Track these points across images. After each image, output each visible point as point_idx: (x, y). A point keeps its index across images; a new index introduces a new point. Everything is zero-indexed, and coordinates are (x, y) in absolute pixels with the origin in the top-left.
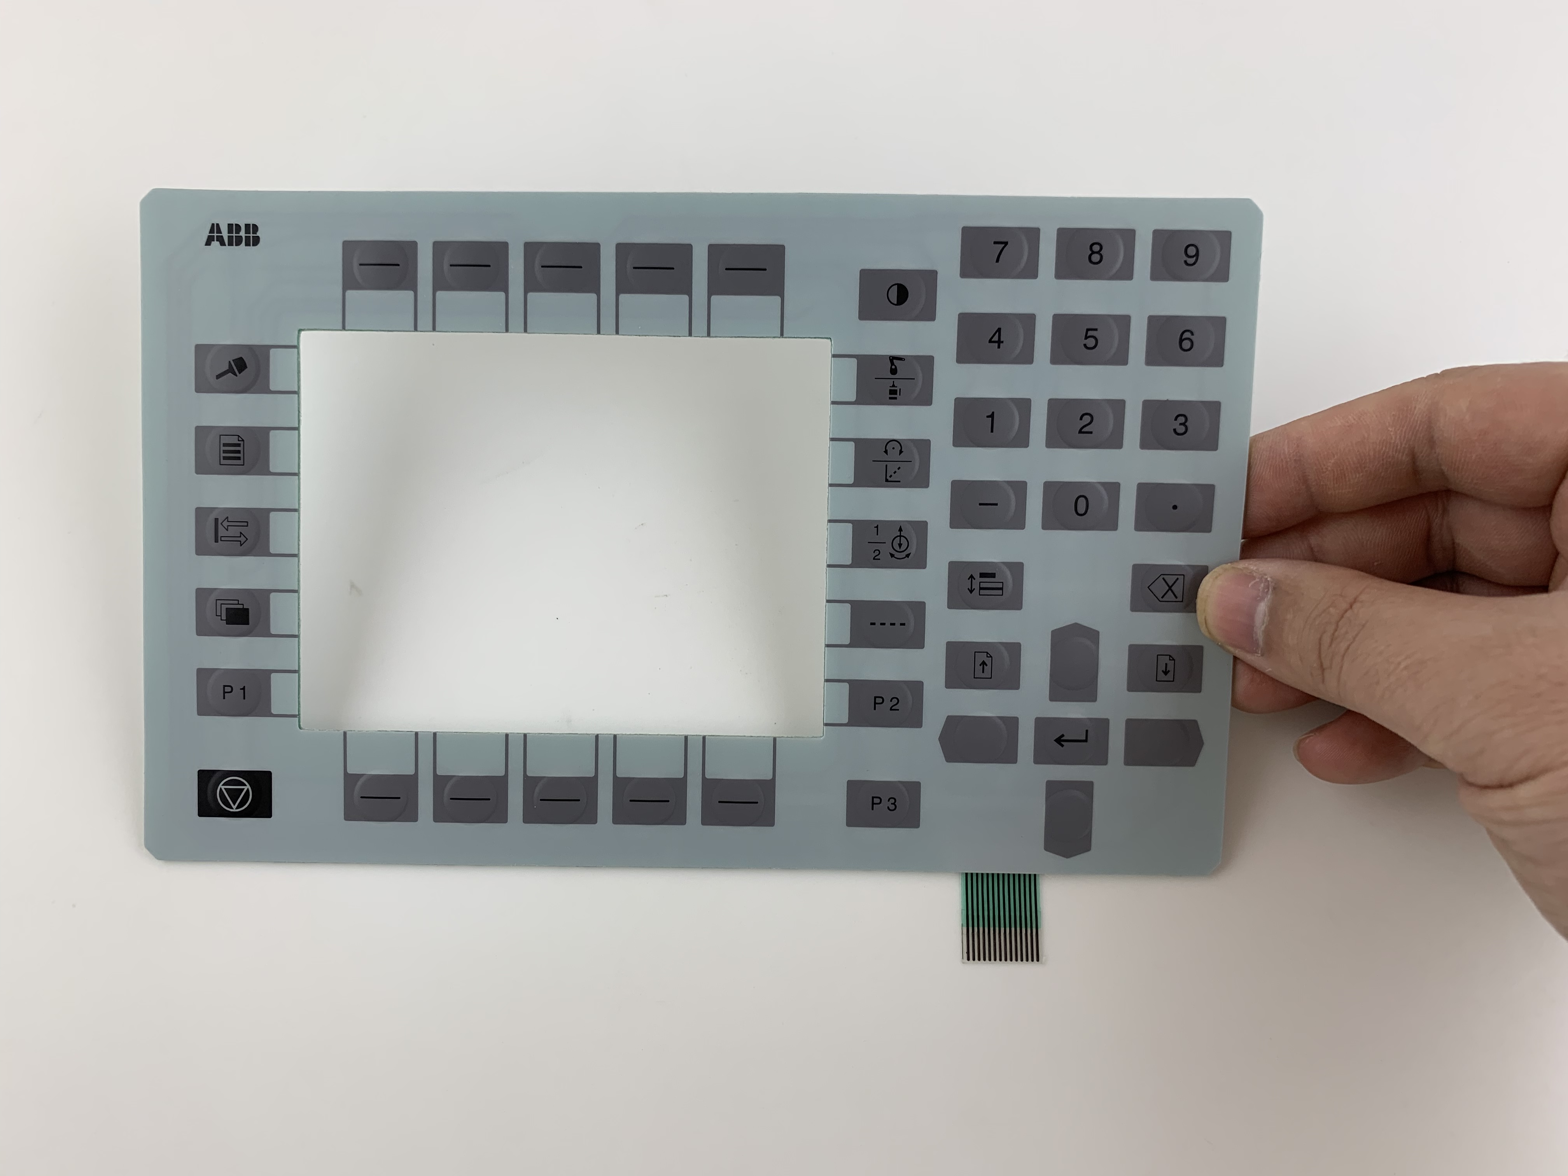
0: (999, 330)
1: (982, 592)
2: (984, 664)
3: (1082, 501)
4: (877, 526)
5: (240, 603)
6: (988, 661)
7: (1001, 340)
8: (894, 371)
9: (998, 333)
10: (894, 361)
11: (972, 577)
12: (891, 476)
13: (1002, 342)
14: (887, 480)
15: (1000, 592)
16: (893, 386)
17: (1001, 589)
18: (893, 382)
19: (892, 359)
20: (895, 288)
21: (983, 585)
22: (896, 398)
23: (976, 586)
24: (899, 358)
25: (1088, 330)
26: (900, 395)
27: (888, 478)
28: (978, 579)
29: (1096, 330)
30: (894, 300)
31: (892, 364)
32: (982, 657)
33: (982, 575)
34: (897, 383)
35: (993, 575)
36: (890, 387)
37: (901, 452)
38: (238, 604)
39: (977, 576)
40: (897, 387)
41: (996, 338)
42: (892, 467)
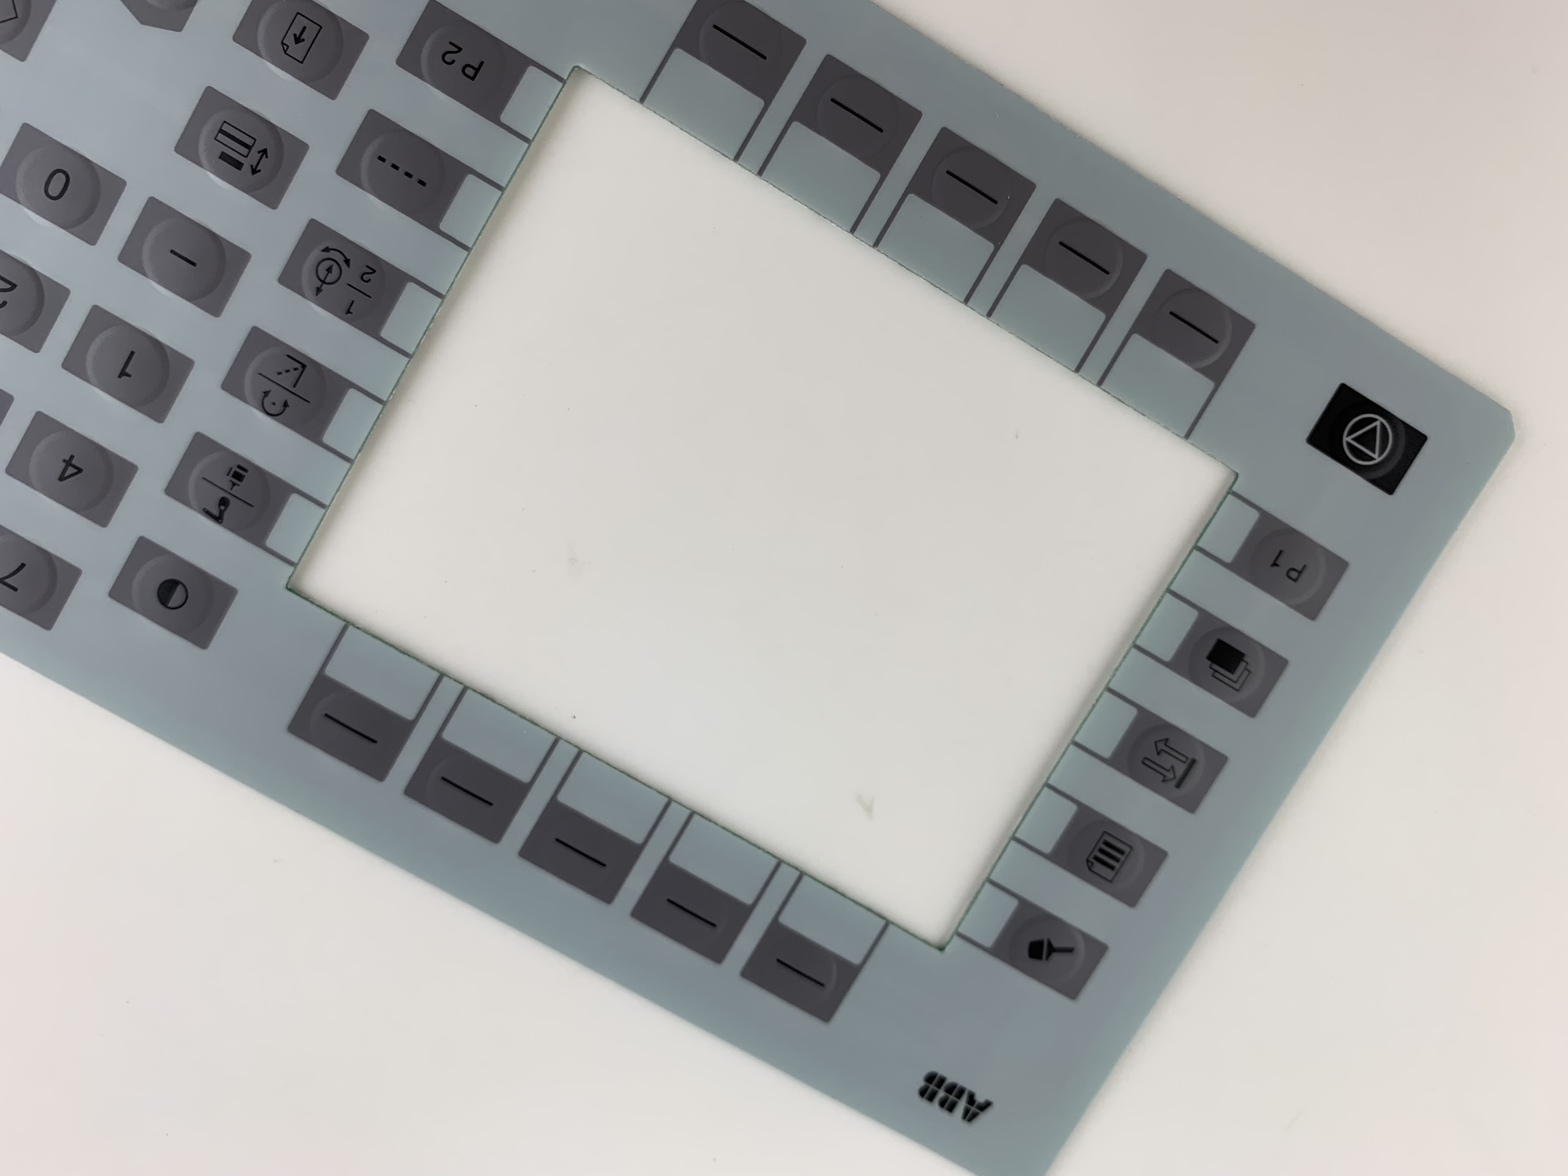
0: (62, 478)
1: (249, 141)
2: (298, 40)
3: (54, 190)
4: (347, 313)
5: (1212, 671)
6: (289, 41)
7: (64, 464)
8: (224, 502)
10: (217, 515)
11: (254, 171)
12: (296, 369)
13: (64, 461)
14: (304, 366)
15: (226, 128)
16: (234, 484)
17: (221, 131)
18: (231, 489)
19: (218, 519)
20: (170, 605)
21: (244, 150)
22: (239, 467)
23: (254, 155)
24: (208, 513)
26: (231, 469)
27: (300, 369)
28: (247, 163)
30: (179, 590)
31: (221, 513)
32: (297, 50)
33: (238, 165)
34: (227, 485)
35: (224, 157)
36: (239, 485)
37: (266, 394)
38: (1216, 671)
39: (246, 168)
40: (231, 481)
41: (71, 470)
42: (287, 380)
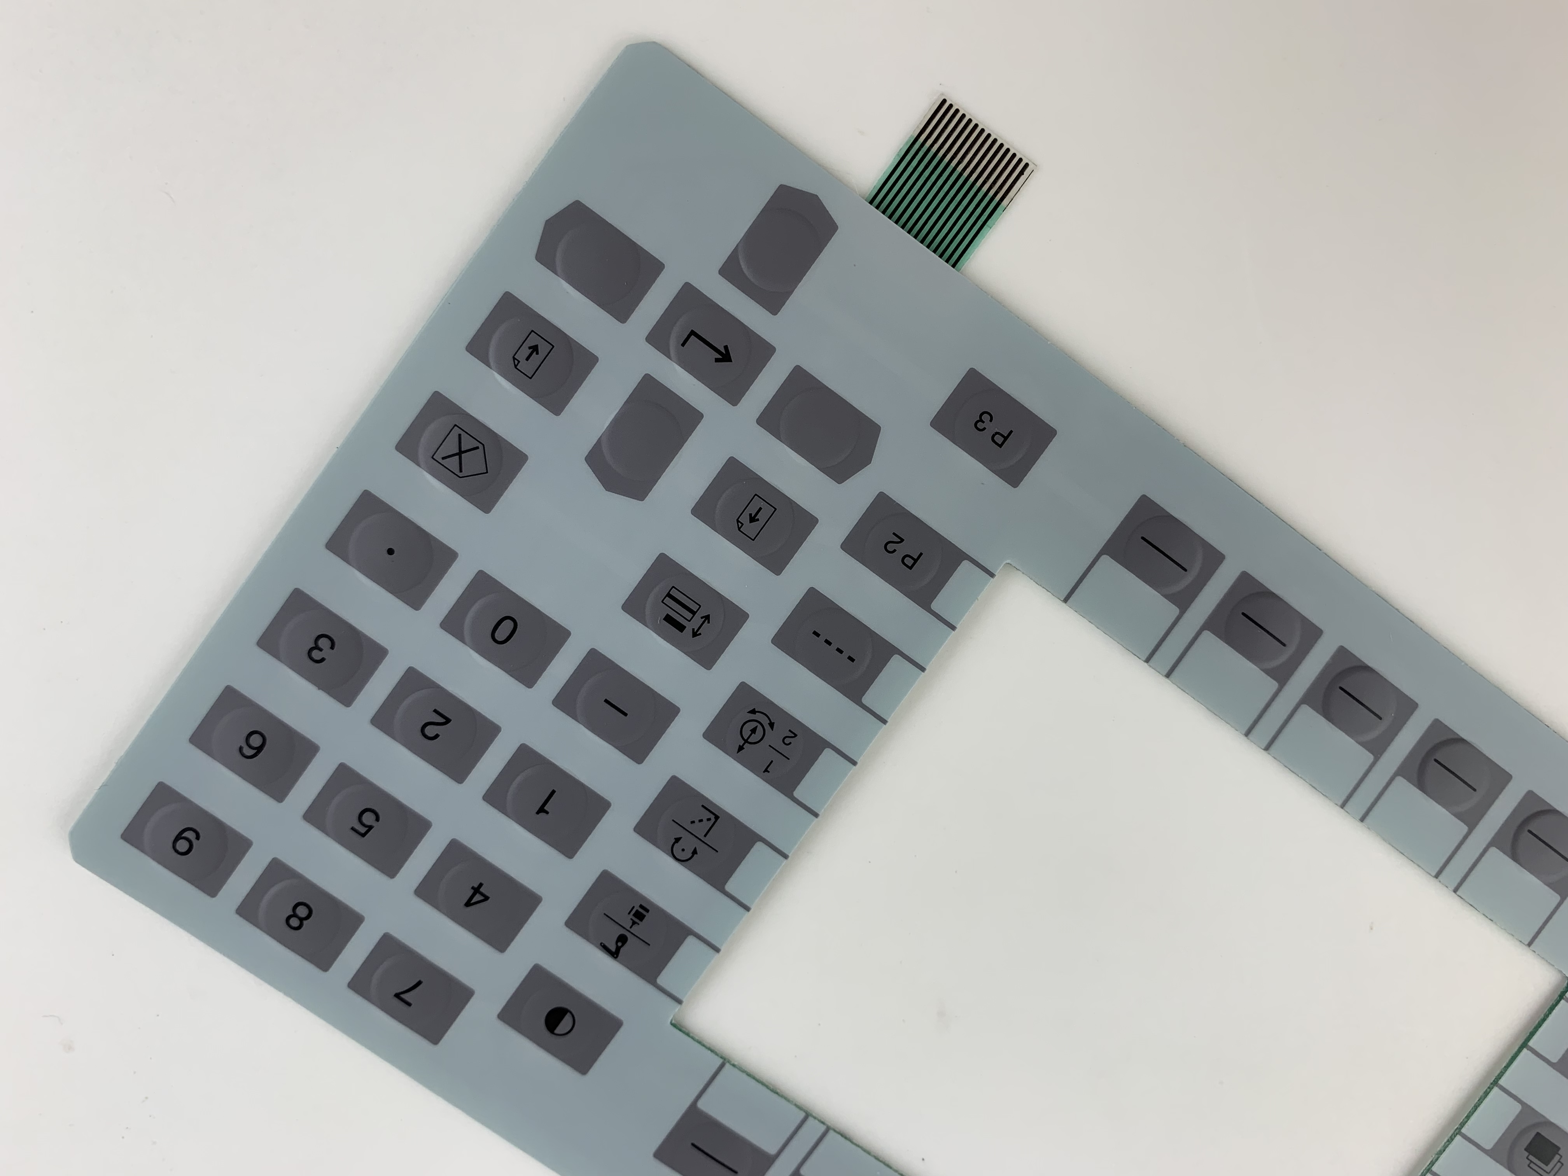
0: (468, 904)
1: (694, 607)
2: (753, 519)
3: (501, 635)
4: (765, 772)
5: (1529, 1162)
6: (745, 519)
7: (473, 891)
8: (622, 939)
9: (472, 902)
10: (614, 950)
11: (695, 634)
12: (709, 820)
13: (473, 888)
14: (717, 818)
15: (674, 593)
16: (634, 923)
17: (669, 595)
18: (631, 927)
19: (614, 954)
20: (557, 1031)
21: (688, 615)
22: (641, 906)
23: (697, 621)
24: (605, 948)
25: (363, 835)
26: (633, 907)
27: (713, 820)
28: (690, 627)
29: (353, 829)
30: (567, 1019)
31: (618, 949)
32: (751, 529)
33: (681, 628)
34: (628, 924)
35: (668, 619)
36: (638, 924)
37: (677, 840)
38: (1531, 1162)
39: (688, 631)
40: (631, 919)
41: (478, 897)
42: (700, 829)
